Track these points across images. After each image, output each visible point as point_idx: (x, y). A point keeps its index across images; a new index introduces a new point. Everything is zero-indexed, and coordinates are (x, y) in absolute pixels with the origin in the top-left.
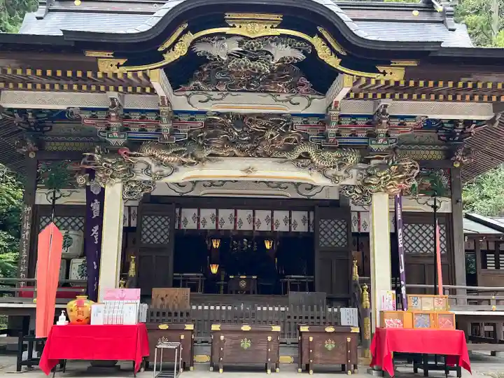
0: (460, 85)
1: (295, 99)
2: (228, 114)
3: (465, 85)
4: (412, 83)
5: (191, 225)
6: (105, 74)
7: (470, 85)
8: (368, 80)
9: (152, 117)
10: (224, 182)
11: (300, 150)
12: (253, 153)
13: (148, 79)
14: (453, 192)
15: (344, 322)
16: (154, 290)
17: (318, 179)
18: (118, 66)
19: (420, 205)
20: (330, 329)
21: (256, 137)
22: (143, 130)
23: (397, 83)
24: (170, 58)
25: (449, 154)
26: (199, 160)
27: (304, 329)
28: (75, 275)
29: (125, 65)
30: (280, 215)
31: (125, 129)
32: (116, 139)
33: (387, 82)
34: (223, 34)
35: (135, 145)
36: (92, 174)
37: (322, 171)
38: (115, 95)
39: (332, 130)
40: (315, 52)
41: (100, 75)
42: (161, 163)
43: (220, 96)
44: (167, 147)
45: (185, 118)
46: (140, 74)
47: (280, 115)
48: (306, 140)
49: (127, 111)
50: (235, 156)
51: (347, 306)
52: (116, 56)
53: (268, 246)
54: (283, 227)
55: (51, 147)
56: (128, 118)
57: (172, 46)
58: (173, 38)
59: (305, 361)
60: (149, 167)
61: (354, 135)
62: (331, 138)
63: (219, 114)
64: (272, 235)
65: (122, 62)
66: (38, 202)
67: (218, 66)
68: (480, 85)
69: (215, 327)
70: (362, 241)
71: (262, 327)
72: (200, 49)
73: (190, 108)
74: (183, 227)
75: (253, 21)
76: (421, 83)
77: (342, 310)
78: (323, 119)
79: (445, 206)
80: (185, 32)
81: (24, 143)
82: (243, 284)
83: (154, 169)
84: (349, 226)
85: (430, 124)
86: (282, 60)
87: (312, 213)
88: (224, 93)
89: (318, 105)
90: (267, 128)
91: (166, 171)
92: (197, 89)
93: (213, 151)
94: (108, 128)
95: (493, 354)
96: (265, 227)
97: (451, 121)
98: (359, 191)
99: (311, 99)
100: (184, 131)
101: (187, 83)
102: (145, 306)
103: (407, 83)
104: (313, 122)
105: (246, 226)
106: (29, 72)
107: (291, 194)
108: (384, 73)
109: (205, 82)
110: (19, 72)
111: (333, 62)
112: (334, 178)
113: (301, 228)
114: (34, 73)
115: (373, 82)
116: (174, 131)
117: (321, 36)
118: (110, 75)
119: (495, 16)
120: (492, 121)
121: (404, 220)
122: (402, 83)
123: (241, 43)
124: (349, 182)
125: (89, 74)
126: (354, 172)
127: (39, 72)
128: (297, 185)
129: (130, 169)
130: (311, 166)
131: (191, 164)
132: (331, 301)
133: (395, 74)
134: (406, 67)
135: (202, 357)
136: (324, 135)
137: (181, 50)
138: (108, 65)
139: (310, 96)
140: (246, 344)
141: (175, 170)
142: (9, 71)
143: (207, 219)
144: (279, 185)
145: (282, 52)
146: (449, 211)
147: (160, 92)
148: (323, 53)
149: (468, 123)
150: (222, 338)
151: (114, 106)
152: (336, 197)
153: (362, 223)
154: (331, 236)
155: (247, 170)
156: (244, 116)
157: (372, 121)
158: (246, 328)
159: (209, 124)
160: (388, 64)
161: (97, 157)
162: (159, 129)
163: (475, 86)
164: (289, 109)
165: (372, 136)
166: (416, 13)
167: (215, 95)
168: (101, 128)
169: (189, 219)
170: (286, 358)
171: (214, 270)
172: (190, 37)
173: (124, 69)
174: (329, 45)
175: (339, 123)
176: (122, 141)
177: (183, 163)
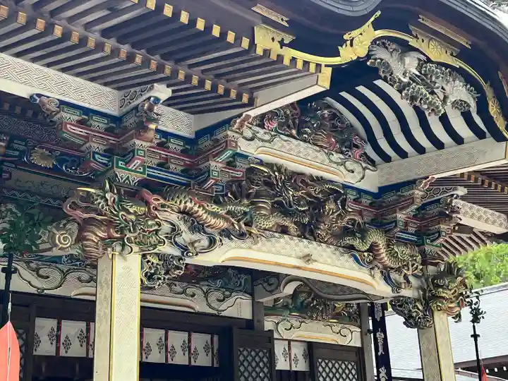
1: (348, 165)
6: (266, 52)
9: (176, 146)
18: (282, 44)
22: (163, 166)
29: (291, 45)
30: (177, 338)
43: (267, 137)
60: (175, 230)
65: (288, 39)
87: (216, 338)
88: (273, 133)
98: (420, 307)
99: (364, 169)
104: (366, 201)
111: (501, 124)
113: (203, 360)
124: (410, 293)
139: (364, 165)
141: (219, 242)
146: (359, 345)
148: (494, 107)
154: (252, 373)
155: (307, 258)
159: (251, 176)
164: (343, 177)
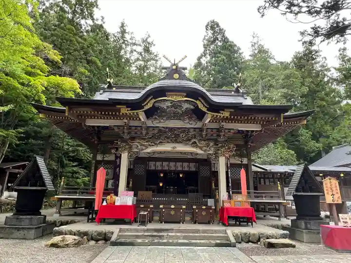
0: (249, 118)
1: (190, 123)
2: (167, 127)
3: (251, 118)
4: (232, 117)
5: (153, 168)
6: (123, 114)
7: (253, 118)
8: (217, 116)
9: (139, 128)
10: (165, 152)
11: (193, 140)
12: (176, 141)
13: (138, 115)
14: (248, 156)
15: (209, 204)
16: (139, 192)
17: (199, 151)
18: (128, 110)
19: (237, 161)
20: (204, 207)
21: (177, 136)
22: (136, 133)
23: (227, 117)
24: (146, 108)
25: (246, 143)
26: (156, 144)
27: (194, 207)
28: (110, 186)
29: (131, 110)
30: (185, 164)
31: (129, 133)
32: (126, 136)
33: (223, 117)
34: (165, 100)
35: (133, 139)
36: (117, 149)
37: (201, 148)
38: (126, 121)
39: (204, 133)
40: (198, 106)
41: (121, 114)
42: (142, 145)
44: (144, 139)
45: (151, 129)
46: (135, 114)
47: (185, 128)
48: (195, 137)
49: (130, 126)
50: (169, 142)
51: (210, 198)
52: (127, 107)
53: (181, 176)
54: (186, 169)
55: (103, 139)
56: (130, 129)
57: (147, 104)
58: (147, 101)
59: (195, 219)
60: (138, 147)
61: (212, 135)
62: (204, 136)
63: (163, 127)
64: (182, 172)
65: (129, 109)
66: (97, 159)
67: (163, 110)
68: (256, 118)
69: (161, 206)
70: (216, 174)
71: (179, 207)
72: (157, 105)
73: (153, 125)
74: (150, 169)
75: (176, 95)
76: (236, 117)
77: (208, 200)
78: (201, 130)
79: (245, 161)
80: (151, 99)
81: (93, 138)
82: (172, 190)
83: (139, 147)
84: (211, 169)
85: (239, 132)
86: (186, 109)
87: (197, 164)
88: (165, 120)
89: (199, 125)
90: (181, 133)
91: (144, 148)
92: (156, 119)
93: (161, 141)
94: (124, 133)
95: (264, 216)
96: (180, 169)
97: (247, 131)
98: (214, 156)
99: (196, 122)
100: (151, 133)
101: (152, 116)
102: (135, 198)
103: (230, 117)
104: (197, 130)
105: (173, 168)
106: (96, 112)
107: (189, 157)
108: (223, 114)
109: (158, 116)
110: (93, 113)
111: (204, 109)
112: (205, 151)
113: (193, 169)
114: (98, 112)
115: (218, 116)
116: (147, 133)
117: (200, 100)
118: (125, 114)
119: (261, 94)
120: (261, 131)
121: (230, 167)
122: (229, 117)
123: (171, 103)
124: (211, 152)
125: (117, 113)
126: (213, 149)
127: (100, 113)
128: (191, 153)
129: (131, 147)
130: (197, 146)
131: (153, 145)
132: (204, 197)
133: (226, 114)
134: (230, 112)
135: (156, 218)
136: (201, 135)
137: (150, 105)
138: (124, 110)
140: (173, 213)
141: (147, 148)
142: (89, 112)
143: (159, 166)
144: (185, 153)
145: (186, 106)
146: (247, 163)
147: (143, 120)
148: (201, 106)
149: (253, 131)
150: (164, 210)
151: (126, 125)
152: (206, 158)
153: (215, 167)
154: (204, 172)
155: (173, 148)
156: (172, 128)
157: (219, 130)
158: (173, 207)
159: (160, 131)
160: (224, 111)
161: (119, 143)
162: (141, 133)
163: (255, 118)
164: (188, 126)
165: (219, 136)
166: (233, 93)
167: (162, 121)
168: (121, 133)
169: (152, 166)
170: (188, 218)
171: (161, 185)
172: (154, 100)
173: (130, 112)
174: (203, 104)
175: (207, 131)
176: (128, 137)
177: (150, 145)
